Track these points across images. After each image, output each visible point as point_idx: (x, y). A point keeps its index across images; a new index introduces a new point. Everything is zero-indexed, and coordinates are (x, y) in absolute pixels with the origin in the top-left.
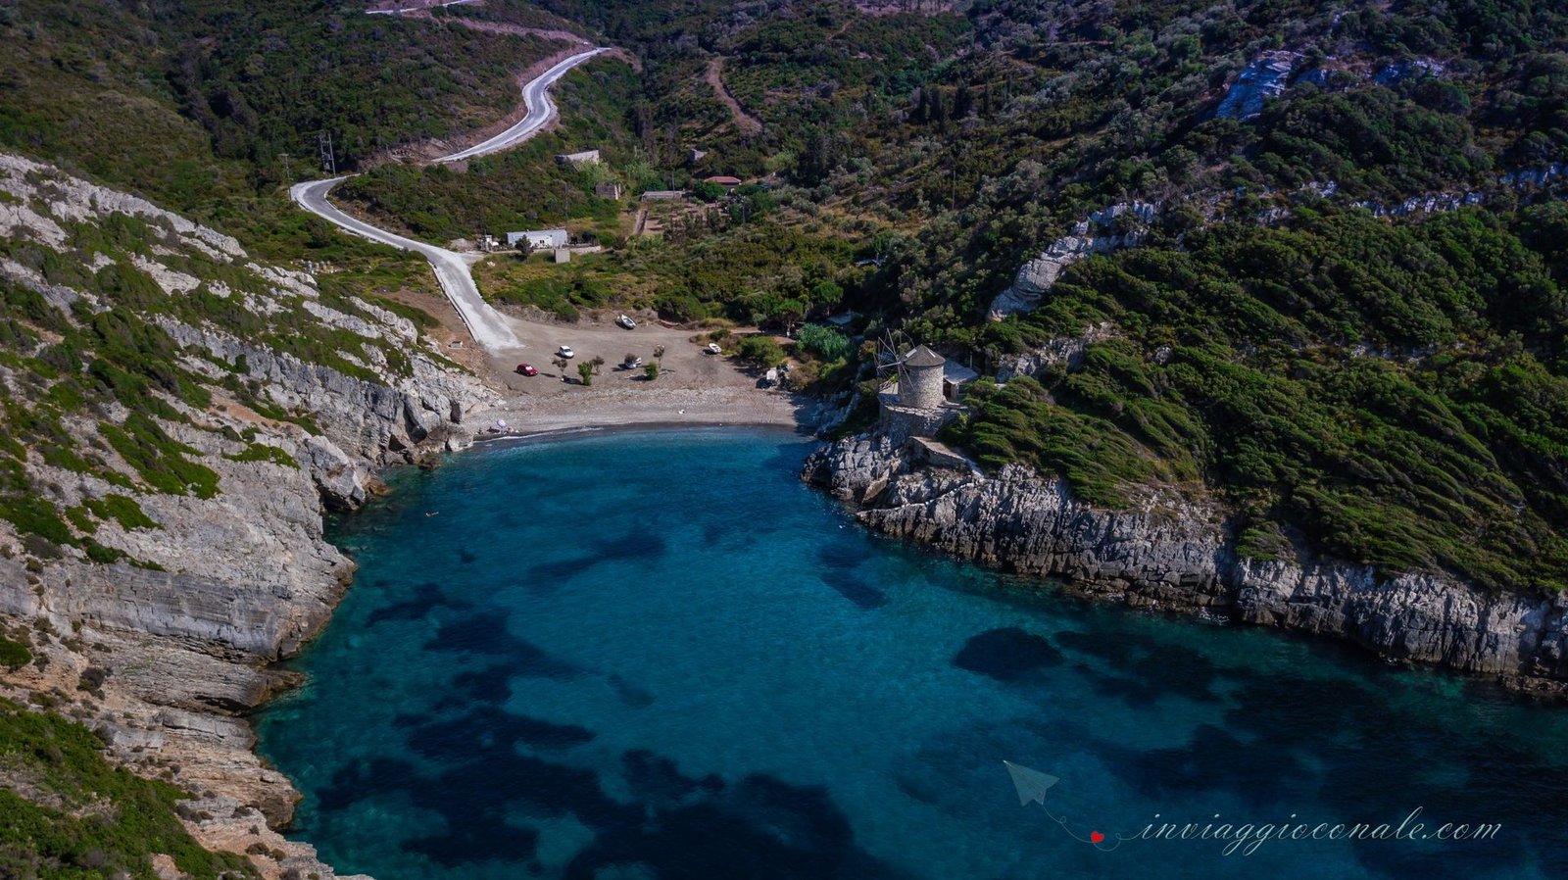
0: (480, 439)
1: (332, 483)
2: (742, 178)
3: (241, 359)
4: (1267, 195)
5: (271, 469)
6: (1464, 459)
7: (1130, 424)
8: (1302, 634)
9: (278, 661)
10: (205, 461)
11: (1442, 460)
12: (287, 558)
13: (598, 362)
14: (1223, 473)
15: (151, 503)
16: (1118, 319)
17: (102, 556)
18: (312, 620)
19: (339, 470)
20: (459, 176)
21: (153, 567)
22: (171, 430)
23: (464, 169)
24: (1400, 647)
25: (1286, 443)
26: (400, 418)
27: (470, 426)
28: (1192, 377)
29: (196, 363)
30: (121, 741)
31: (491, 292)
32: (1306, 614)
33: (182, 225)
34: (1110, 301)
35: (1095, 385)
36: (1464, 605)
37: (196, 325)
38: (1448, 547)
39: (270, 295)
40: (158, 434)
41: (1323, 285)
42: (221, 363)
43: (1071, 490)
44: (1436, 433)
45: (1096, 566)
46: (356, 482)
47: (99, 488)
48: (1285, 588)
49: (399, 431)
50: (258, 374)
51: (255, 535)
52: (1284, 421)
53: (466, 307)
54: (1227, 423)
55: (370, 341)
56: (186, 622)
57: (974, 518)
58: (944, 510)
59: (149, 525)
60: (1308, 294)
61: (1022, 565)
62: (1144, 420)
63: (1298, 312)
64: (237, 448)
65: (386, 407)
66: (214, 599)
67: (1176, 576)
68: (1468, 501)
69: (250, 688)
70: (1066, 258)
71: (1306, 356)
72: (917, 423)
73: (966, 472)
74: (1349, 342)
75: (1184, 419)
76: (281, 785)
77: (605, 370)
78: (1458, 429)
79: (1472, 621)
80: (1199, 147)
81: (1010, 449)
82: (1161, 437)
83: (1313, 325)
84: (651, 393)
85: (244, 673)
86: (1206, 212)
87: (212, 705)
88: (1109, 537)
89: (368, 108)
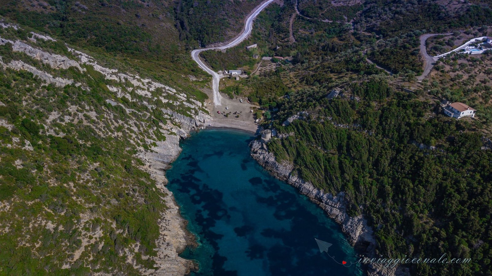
0: (207, 127)
1: (182, 136)
2: (284, 57)
3: (172, 114)
4: (322, 117)
5: (173, 136)
6: (320, 168)
7: (287, 151)
8: (294, 187)
9: (170, 164)
10: (164, 135)
11: (318, 168)
12: (173, 150)
13: (230, 112)
14: (295, 162)
15: (158, 143)
16: (295, 132)
17: (152, 151)
18: (174, 159)
19: (183, 134)
20: (224, 54)
21: (157, 152)
22: (161, 130)
23: (225, 52)
24: (302, 192)
25: (303, 160)
26: (194, 124)
27: (206, 124)
28: (298, 146)
29: (166, 116)
30: (152, 175)
31: (221, 89)
32: (295, 184)
33: (167, 88)
34: (296, 129)
35: (286, 143)
36: (311, 188)
37: (167, 109)
38: (313, 180)
39: (178, 101)
40: (160, 131)
41: (319, 136)
42: (169, 115)
43: (276, 159)
44: (319, 164)
45: (275, 171)
46: (185, 135)
47: (152, 141)
48: (294, 180)
49: (194, 125)
50: (174, 117)
51: (169, 146)
52: (304, 156)
53: (215, 92)
54: (298, 154)
55: (192, 109)
56: (160, 159)
57: (264, 159)
58: (261, 157)
59: (157, 146)
60: (317, 137)
61: (266, 168)
62: (289, 151)
63: (315, 139)
64: (169, 133)
65: (192, 122)
66: (163, 156)
67: (283, 175)
68: (318, 175)
69: (166, 167)
70: (295, 118)
71: (313, 147)
72: (264, 141)
73: (266, 152)
74: (319, 146)
75: (294, 153)
76: (166, 180)
77: (231, 114)
78: (322, 164)
79: (311, 191)
80: (320, 103)
81: (272, 150)
82: (290, 154)
83: (316, 142)
84: (236, 121)
85: (165, 165)
86: (314, 117)
87: (161, 170)
88: (277, 167)
89: (210, 31)
